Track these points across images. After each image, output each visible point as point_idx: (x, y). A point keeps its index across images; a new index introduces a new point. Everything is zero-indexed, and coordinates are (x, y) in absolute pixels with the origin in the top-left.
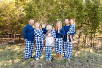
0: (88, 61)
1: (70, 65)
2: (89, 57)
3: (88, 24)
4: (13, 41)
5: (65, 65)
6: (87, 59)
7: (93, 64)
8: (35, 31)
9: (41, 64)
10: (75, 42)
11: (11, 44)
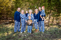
0: (55, 33)
1: (43, 35)
2: (56, 31)
3: (55, 11)
4: (8, 22)
5: (41, 35)
7: (58, 35)
8: (21, 15)
9: (26, 35)
10: (47, 22)
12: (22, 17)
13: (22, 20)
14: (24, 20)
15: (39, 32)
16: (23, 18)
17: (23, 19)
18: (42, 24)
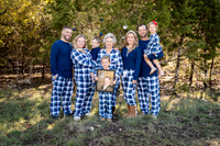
0: (197, 119)
1: (157, 128)
2: (201, 110)
3: (197, 37)
4: (28, 81)
5: (147, 129)
6: (196, 114)
7: (210, 125)
8: (73, 53)
9: (92, 128)
10: (168, 78)
11: (24, 86)
12: (80, 62)
13: (78, 73)
14: (87, 72)
15: (140, 117)
16: (81, 66)
17: (84, 70)
18: (152, 87)
